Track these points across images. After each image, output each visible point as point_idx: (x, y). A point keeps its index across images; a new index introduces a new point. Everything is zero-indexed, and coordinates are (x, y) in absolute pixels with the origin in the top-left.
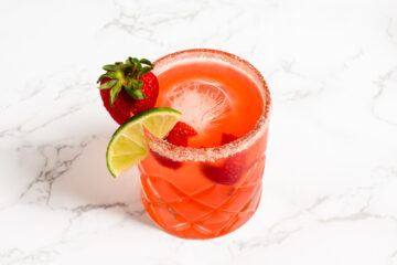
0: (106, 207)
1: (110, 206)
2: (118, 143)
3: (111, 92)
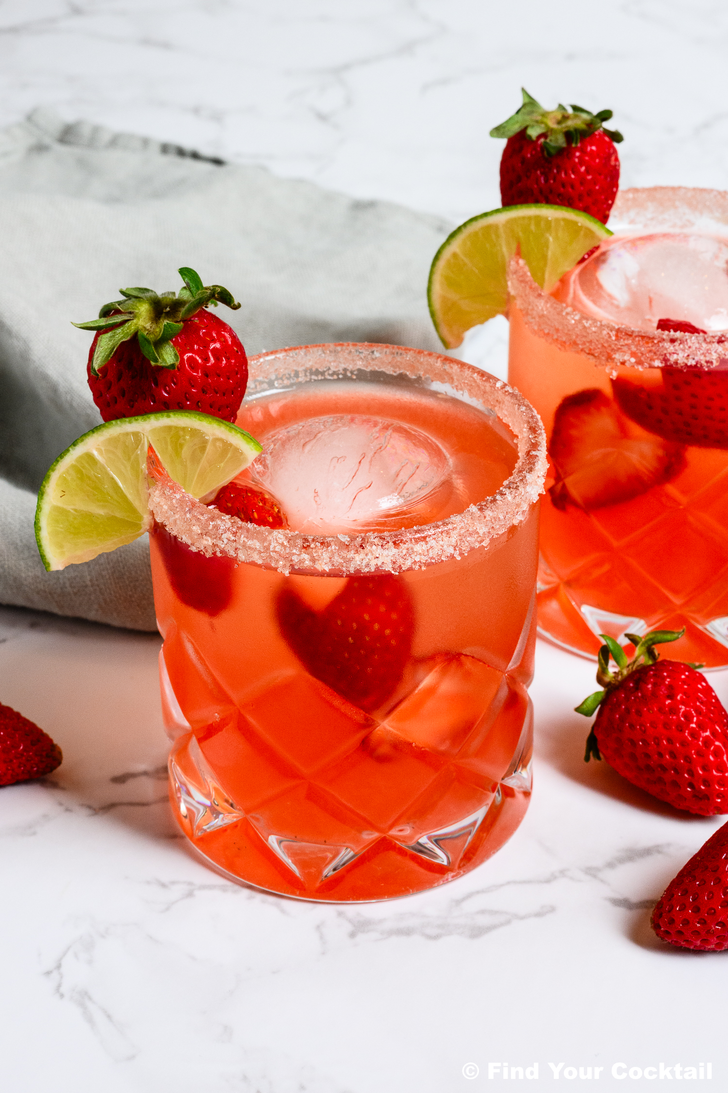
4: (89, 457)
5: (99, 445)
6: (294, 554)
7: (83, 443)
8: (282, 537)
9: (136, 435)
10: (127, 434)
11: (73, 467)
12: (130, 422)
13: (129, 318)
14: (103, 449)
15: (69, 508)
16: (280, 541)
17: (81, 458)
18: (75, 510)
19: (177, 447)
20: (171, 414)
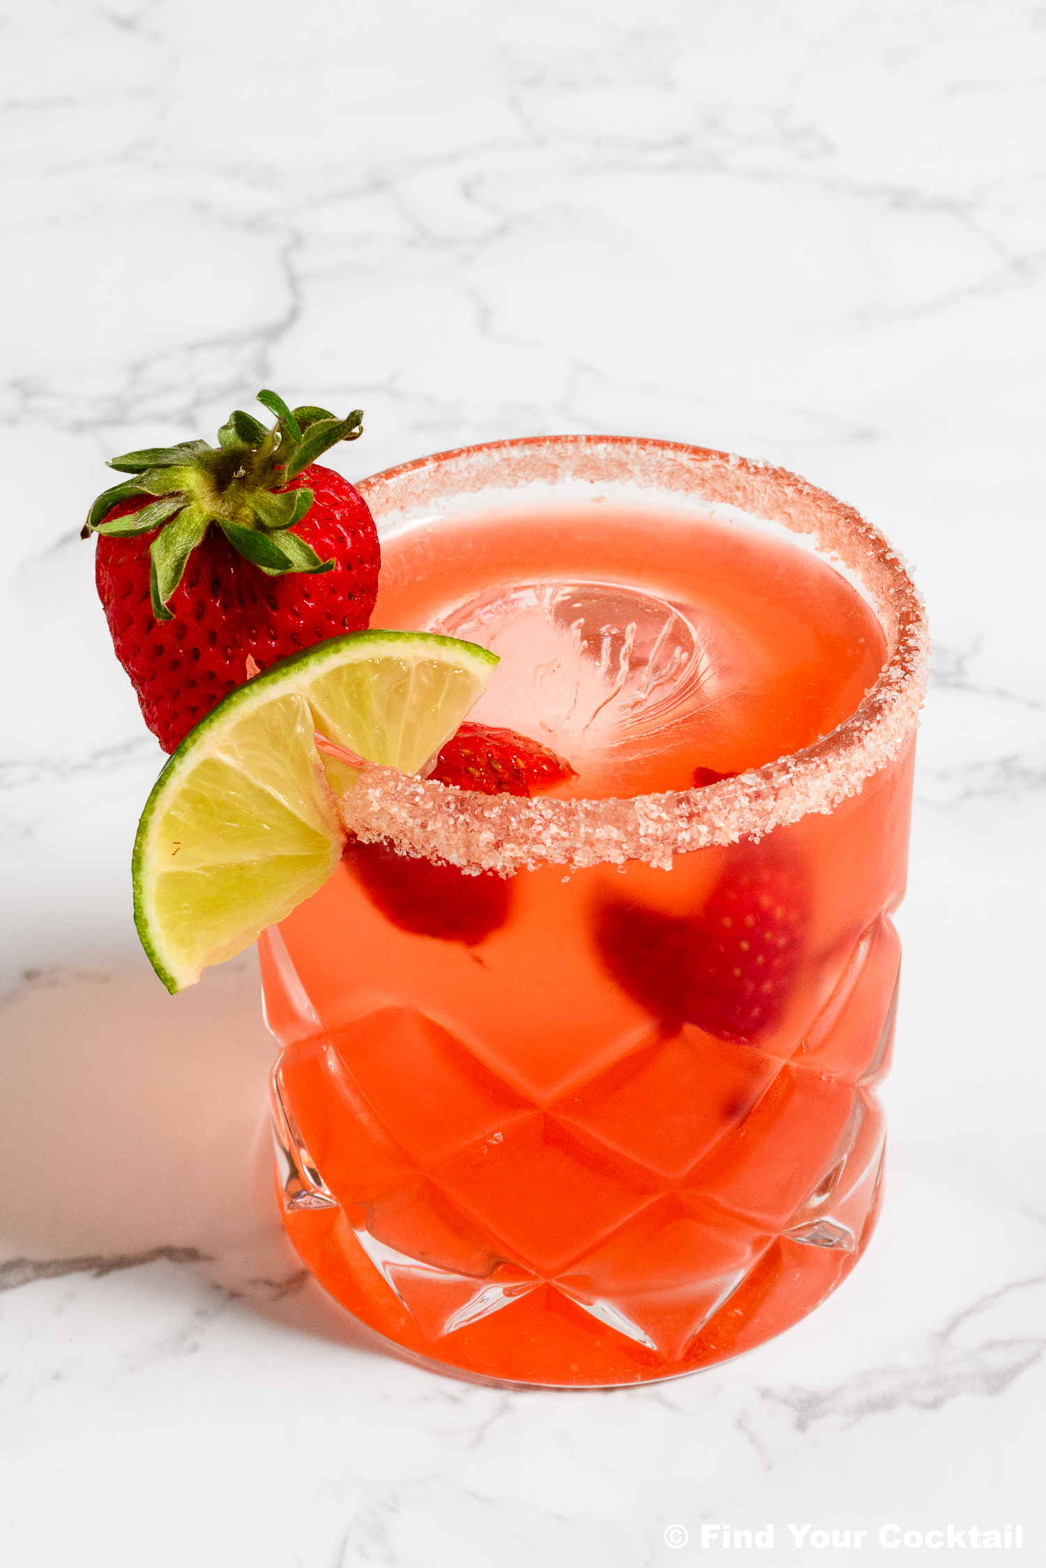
0: (102, 1266)
1: (121, 1263)
2: (191, 797)
3: (156, 548)
4: (211, 767)
5: (224, 741)
6: (681, 830)
7: (197, 745)
8: (654, 807)
9: (286, 701)
10: (271, 704)
11: (185, 794)
12: (274, 682)
13: (180, 506)
14: (234, 744)
15: (192, 869)
16: (655, 815)
17: (197, 773)
18: (206, 869)
19: (359, 699)
20: (343, 646)
